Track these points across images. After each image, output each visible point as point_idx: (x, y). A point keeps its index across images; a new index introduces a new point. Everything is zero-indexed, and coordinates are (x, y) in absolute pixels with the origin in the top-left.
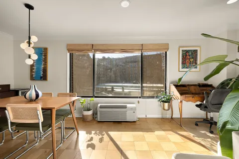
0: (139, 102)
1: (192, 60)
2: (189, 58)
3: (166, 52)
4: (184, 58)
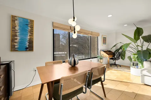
0: (91, 61)
1: (105, 41)
4: (103, 40)
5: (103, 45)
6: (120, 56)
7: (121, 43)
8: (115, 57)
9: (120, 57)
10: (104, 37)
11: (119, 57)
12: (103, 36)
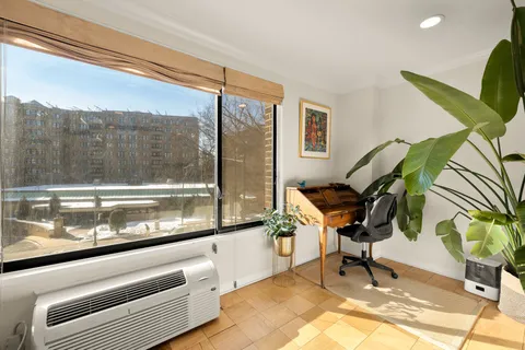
0: (215, 248)
1: (319, 133)
2: (316, 128)
3: (275, 106)
4: (308, 128)
5: (305, 153)
6: (391, 215)
7: (398, 141)
8: (365, 223)
9: (395, 223)
10: (312, 114)
11: (388, 222)
12: (306, 105)
